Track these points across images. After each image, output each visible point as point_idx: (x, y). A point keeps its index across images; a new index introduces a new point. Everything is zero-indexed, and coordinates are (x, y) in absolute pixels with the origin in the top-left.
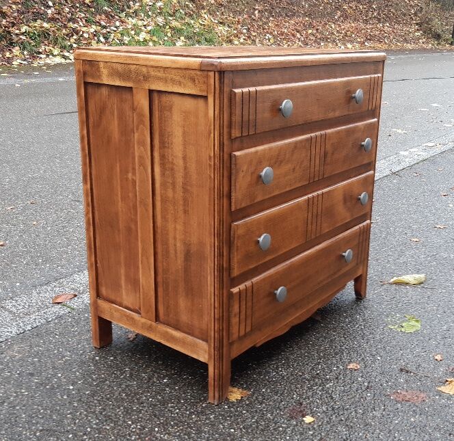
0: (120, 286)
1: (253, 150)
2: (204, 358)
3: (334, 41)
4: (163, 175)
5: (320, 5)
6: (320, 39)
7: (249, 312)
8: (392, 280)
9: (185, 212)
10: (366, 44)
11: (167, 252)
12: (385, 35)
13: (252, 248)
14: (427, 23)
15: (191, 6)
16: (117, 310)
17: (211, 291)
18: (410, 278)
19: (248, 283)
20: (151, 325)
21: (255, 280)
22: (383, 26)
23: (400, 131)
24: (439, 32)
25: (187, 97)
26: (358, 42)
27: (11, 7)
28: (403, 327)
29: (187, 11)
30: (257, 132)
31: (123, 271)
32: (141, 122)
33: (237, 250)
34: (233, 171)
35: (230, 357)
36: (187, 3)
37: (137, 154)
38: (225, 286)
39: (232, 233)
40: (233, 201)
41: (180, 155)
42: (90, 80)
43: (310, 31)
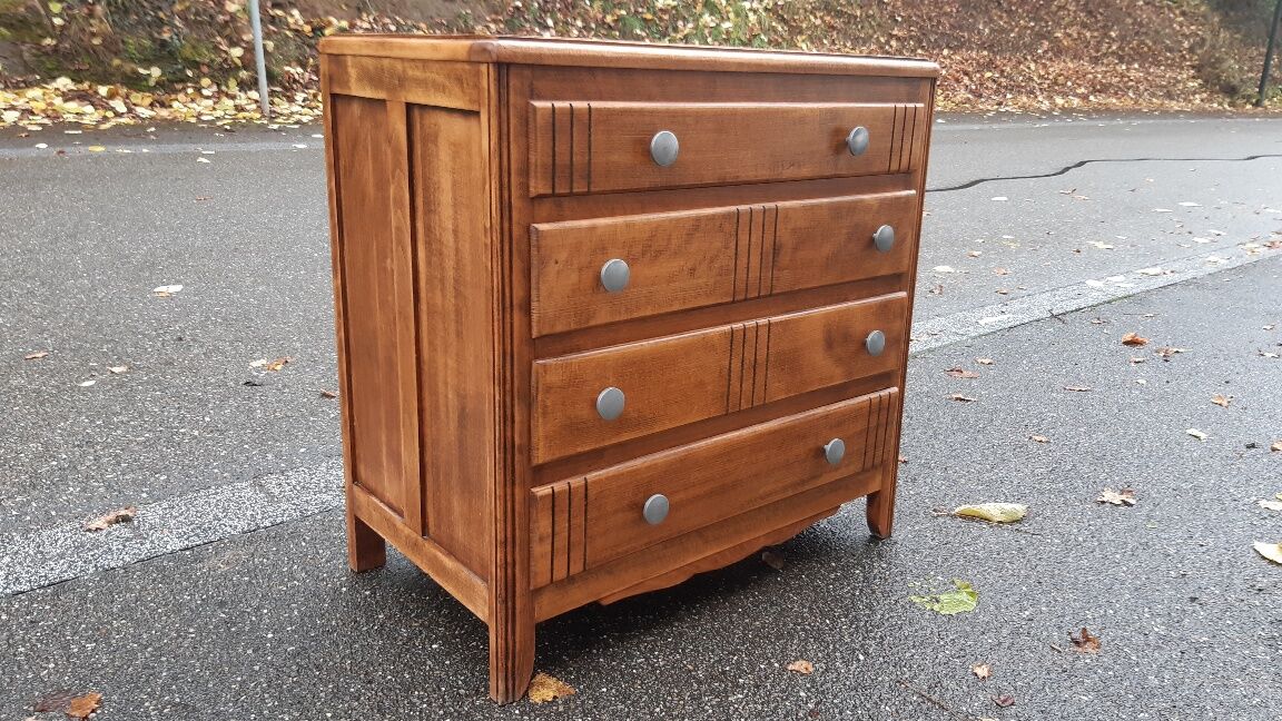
0: (381, 465)
1: (585, 223)
2: (484, 613)
3: (1032, 92)
4: (429, 263)
5: (1012, 31)
6: (1006, 87)
7: (577, 536)
8: (957, 510)
9: (459, 334)
10: (1092, 98)
11: (437, 408)
12: (1131, 83)
13: (583, 412)
14: (1213, 66)
15: (780, 29)
16: (377, 508)
17: (490, 488)
18: (993, 509)
19: (577, 481)
20: (417, 540)
21: (592, 476)
22: (1128, 70)
23: (1101, 245)
24: (1235, 82)
25: (443, 113)
26: (1076, 95)
27: (488, 27)
28: (938, 602)
29: (773, 36)
30: (593, 189)
31: (384, 438)
32: (397, 164)
33: (545, 414)
34: (534, 262)
35: (532, 617)
36: (774, 24)
37: (393, 224)
38: (517, 482)
39: (533, 379)
40: (535, 317)
41: (449, 225)
42: (337, 91)
43: (988, 74)
